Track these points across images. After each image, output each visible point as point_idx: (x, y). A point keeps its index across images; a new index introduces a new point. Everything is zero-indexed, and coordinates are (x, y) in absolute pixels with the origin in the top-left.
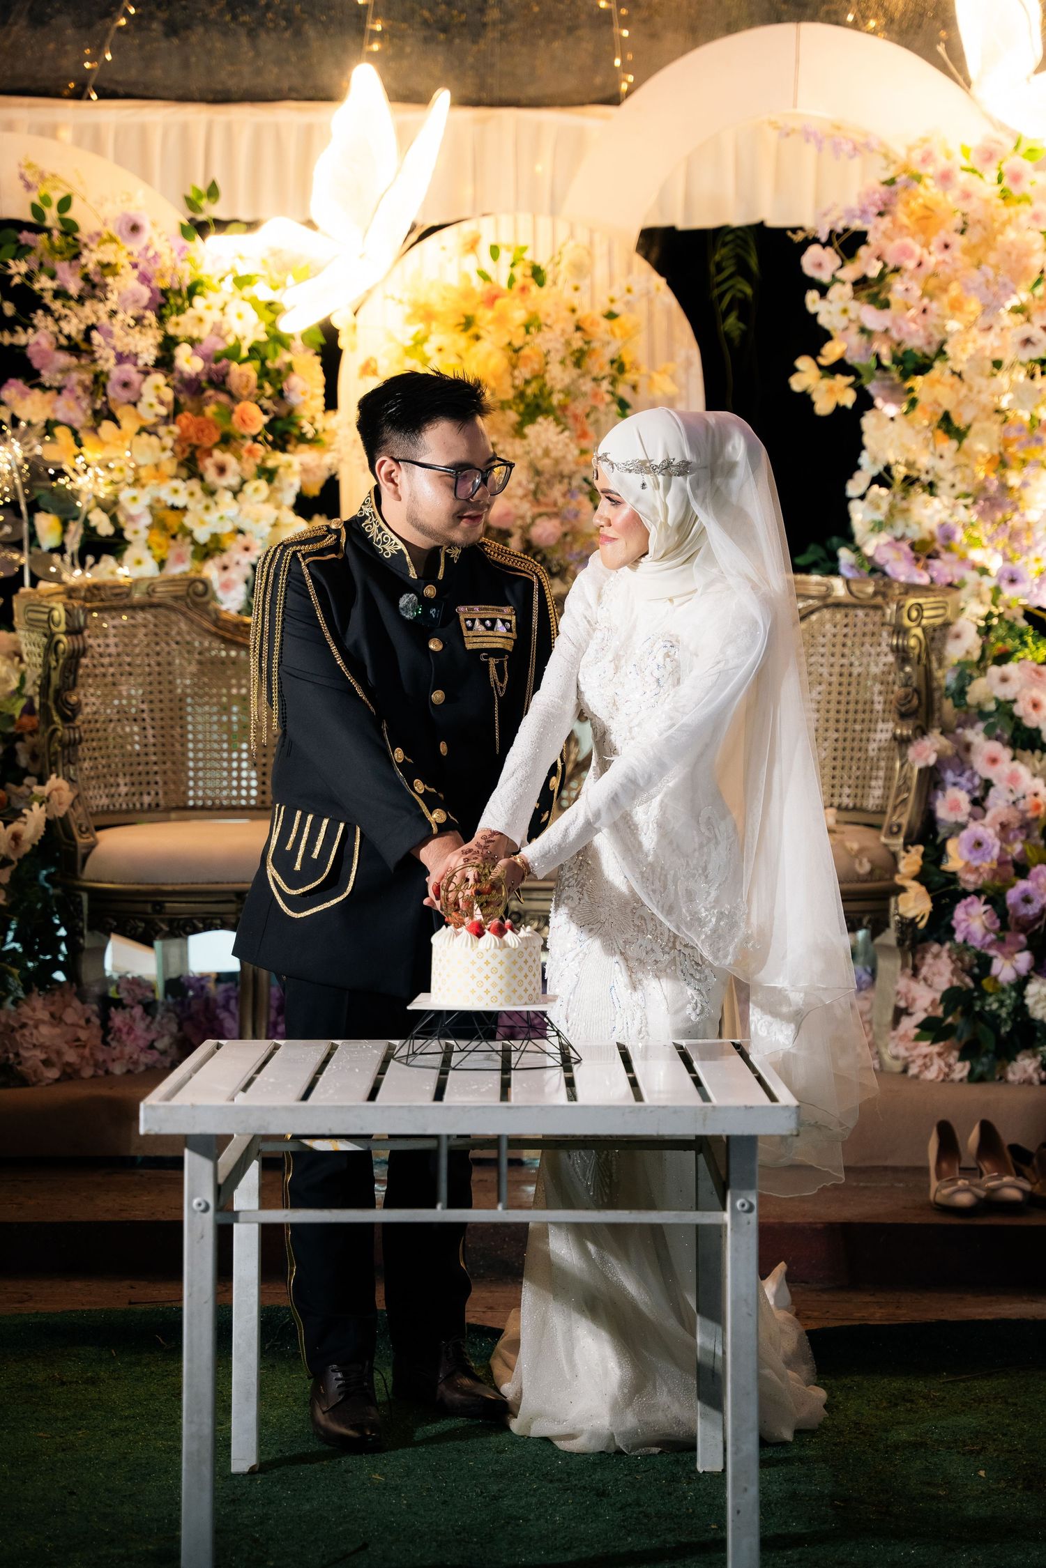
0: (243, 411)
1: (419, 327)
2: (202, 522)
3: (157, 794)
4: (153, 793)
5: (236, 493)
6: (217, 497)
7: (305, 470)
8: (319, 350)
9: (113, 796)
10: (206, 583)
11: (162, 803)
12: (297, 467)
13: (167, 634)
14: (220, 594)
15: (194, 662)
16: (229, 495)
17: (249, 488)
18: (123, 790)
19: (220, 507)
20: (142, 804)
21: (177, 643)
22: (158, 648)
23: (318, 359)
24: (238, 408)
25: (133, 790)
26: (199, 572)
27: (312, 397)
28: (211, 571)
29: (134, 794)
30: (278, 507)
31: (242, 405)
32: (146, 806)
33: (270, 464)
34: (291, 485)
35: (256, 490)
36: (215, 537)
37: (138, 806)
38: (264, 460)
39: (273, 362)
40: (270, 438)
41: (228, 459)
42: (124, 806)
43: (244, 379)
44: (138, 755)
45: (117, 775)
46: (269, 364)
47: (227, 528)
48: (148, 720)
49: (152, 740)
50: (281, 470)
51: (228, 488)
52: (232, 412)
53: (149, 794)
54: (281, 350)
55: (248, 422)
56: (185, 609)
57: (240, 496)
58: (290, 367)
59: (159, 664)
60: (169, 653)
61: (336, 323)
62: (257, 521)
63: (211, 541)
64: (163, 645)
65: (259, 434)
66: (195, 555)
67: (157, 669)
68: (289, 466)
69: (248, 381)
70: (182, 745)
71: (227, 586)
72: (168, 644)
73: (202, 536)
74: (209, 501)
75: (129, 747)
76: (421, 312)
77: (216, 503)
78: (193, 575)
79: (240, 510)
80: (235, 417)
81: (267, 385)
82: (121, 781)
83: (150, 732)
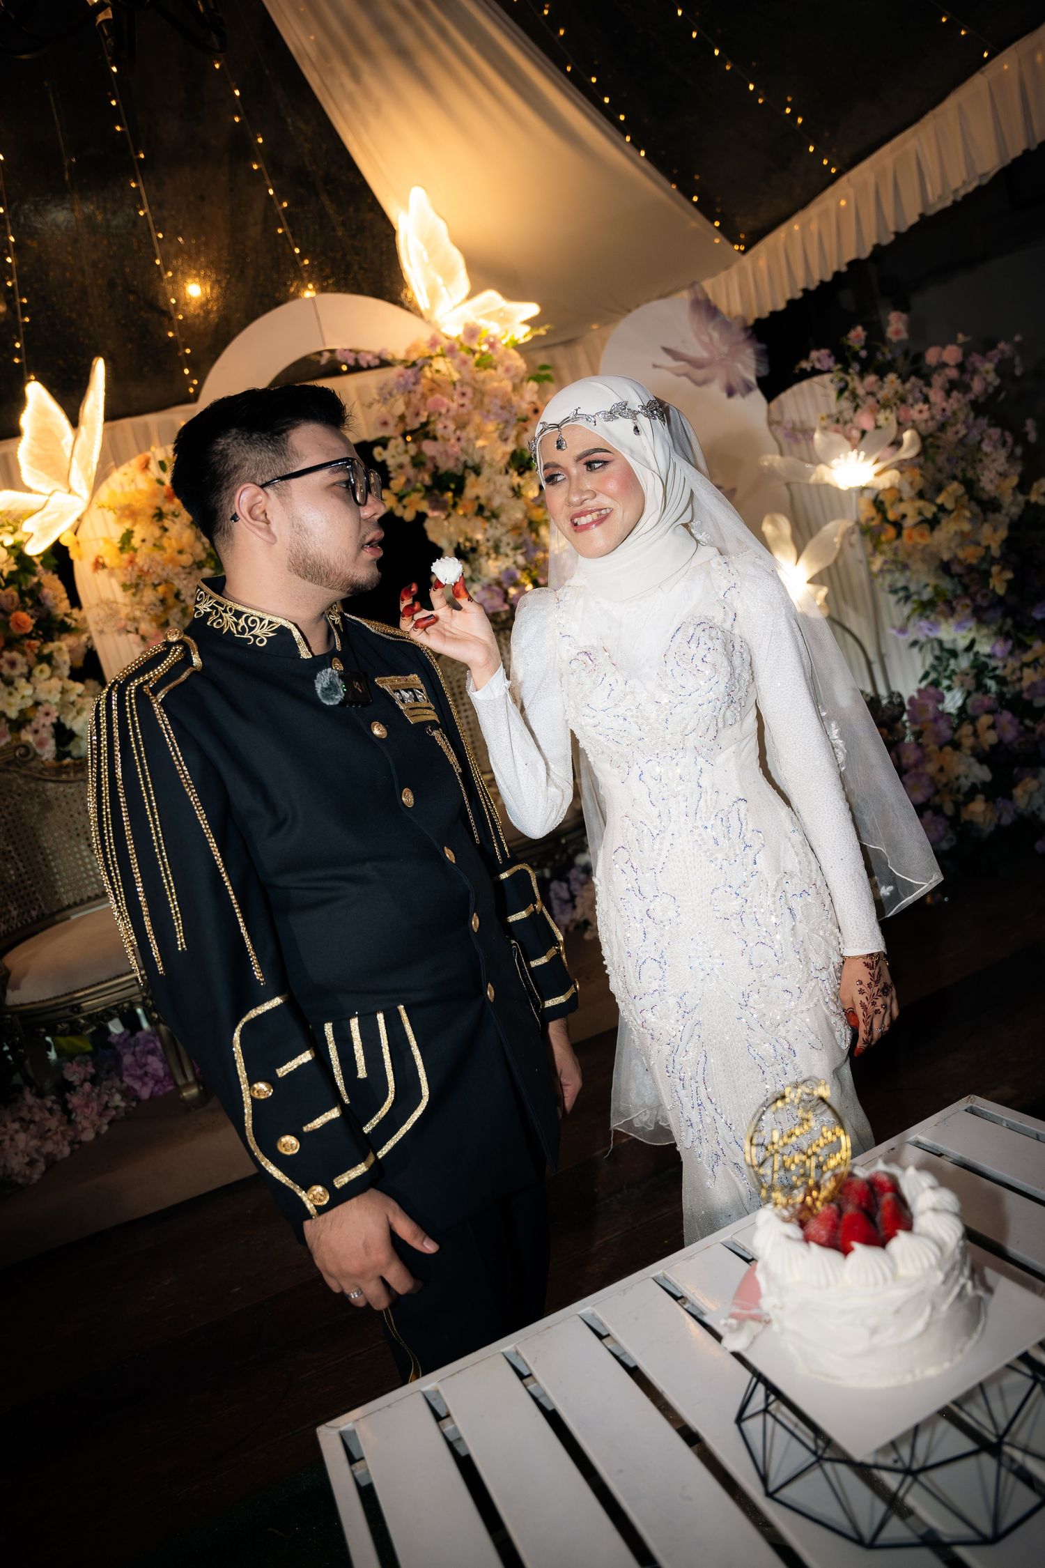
0: (16, 618)
1: (128, 525)
2: (10, 705)
3: (40, 907)
4: (37, 908)
5: (29, 677)
6: (16, 684)
7: (71, 651)
8: (55, 569)
9: (8, 921)
10: (26, 747)
11: (47, 911)
12: (65, 648)
13: (10, 791)
14: (39, 751)
15: (36, 805)
16: (23, 681)
17: (36, 672)
18: (14, 913)
19: (19, 690)
20: (31, 918)
21: (19, 795)
22: (7, 803)
23: (56, 577)
24: (11, 618)
25: (22, 911)
26: (19, 739)
27: (61, 601)
28: (27, 736)
29: (23, 914)
30: (61, 679)
31: (14, 615)
32: (35, 918)
33: (46, 651)
34: (65, 662)
35: (41, 671)
36: (21, 712)
37: (29, 920)
38: (40, 651)
39: (26, 585)
40: (41, 633)
41: (15, 655)
42: (19, 925)
43: (10, 598)
44: (17, 884)
45: (6, 905)
46: (24, 588)
47: (30, 703)
48: (16, 857)
49: (23, 870)
50: (55, 654)
51: (22, 675)
52: (7, 623)
53: (34, 909)
54: (29, 577)
55: (22, 625)
56: (17, 769)
57: (32, 679)
58: (39, 585)
59: (10, 814)
60: (15, 804)
61: (64, 542)
62: (50, 692)
63: (19, 717)
64: (9, 799)
65: (32, 632)
66: (11, 729)
67: (10, 818)
68: (60, 649)
69: (13, 600)
70: (46, 866)
71: (41, 744)
72: (12, 797)
73: (13, 714)
74: (11, 689)
75: (9, 881)
76: (127, 512)
77: (16, 689)
78: (15, 743)
79: (35, 689)
80: (11, 624)
81: (27, 599)
82: (11, 908)
83: (20, 865)
